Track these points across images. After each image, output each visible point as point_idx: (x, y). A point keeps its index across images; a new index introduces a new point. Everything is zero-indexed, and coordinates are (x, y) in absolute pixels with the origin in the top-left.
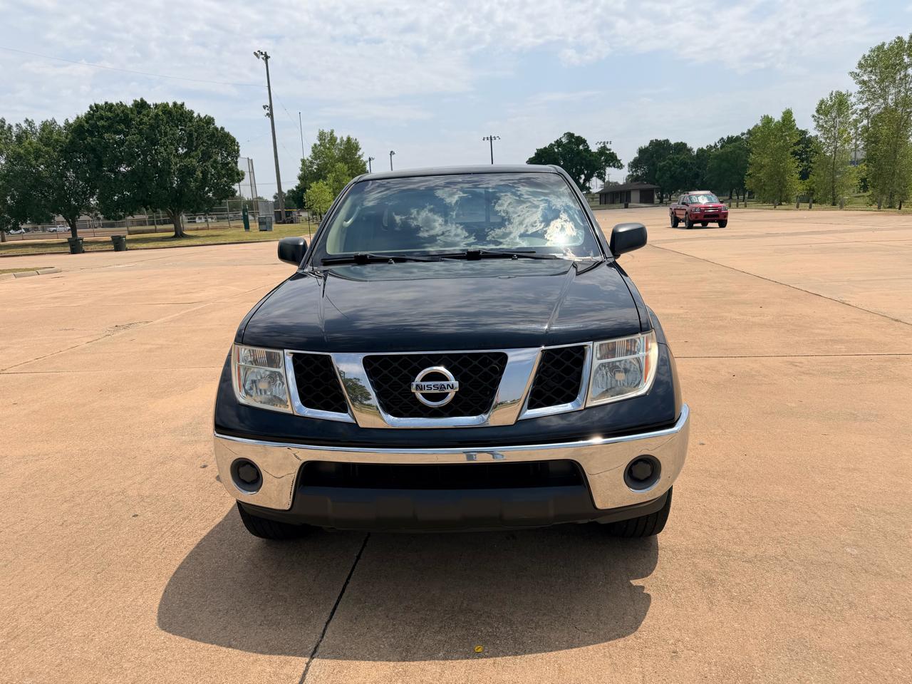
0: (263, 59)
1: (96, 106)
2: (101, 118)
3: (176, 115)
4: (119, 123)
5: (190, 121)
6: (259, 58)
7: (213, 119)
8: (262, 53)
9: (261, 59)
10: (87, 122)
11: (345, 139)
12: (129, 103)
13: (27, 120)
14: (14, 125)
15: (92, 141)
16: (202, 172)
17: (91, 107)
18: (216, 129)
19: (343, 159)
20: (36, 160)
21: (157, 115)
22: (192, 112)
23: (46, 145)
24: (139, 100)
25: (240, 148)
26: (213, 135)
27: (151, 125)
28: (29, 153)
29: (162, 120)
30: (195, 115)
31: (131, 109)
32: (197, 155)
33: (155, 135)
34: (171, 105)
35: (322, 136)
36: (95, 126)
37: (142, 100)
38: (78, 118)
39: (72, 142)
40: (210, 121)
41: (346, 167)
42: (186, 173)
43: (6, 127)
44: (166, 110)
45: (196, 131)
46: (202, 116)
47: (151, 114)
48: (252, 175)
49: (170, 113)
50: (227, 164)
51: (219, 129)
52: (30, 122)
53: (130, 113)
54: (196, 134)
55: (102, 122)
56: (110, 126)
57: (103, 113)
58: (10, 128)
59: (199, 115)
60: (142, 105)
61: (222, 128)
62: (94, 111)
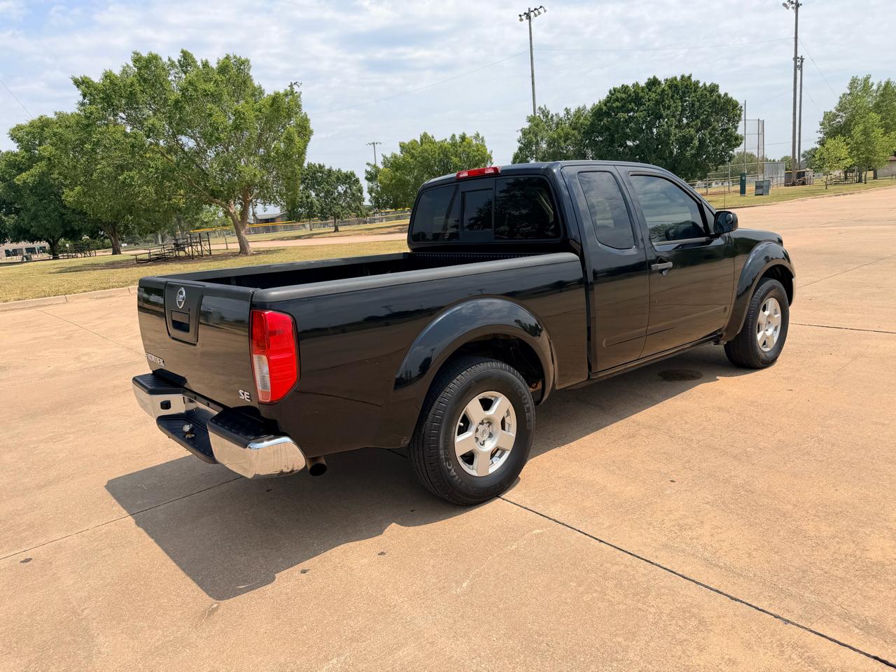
0: (793, 8)
1: (615, 90)
2: (617, 100)
3: (683, 88)
4: (630, 102)
5: (695, 91)
6: (788, 8)
7: (718, 86)
8: (792, 3)
9: (790, 9)
10: (605, 105)
11: (883, 84)
12: (642, 83)
13: (566, 109)
14: (554, 114)
15: (608, 122)
16: (700, 141)
17: (610, 91)
18: (719, 96)
19: (877, 107)
20: (565, 142)
21: (663, 90)
22: (698, 82)
23: (574, 129)
24: (652, 78)
25: (743, 112)
26: (715, 102)
27: (657, 101)
28: (560, 138)
29: (668, 95)
30: (701, 85)
31: (643, 88)
32: (697, 124)
33: (659, 110)
34: (679, 78)
35: (854, 84)
36: (611, 108)
37: (654, 77)
38: (600, 102)
39: (592, 124)
40: (714, 88)
42: (685, 142)
43: (550, 117)
44: (672, 84)
45: (699, 101)
46: (708, 85)
47: (659, 90)
48: (761, 136)
49: (676, 86)
50: (726, 130)
51: (723, 96)
52: (567, 111)
53: (643, 92)
54: (698, 104)
55: (617, 104)
56: (623, 106)
57: (619, 95)
58: (552, 117)
59: (705, 85)
60: (653, 83)
61: (726, 94)
62: (613, 94)
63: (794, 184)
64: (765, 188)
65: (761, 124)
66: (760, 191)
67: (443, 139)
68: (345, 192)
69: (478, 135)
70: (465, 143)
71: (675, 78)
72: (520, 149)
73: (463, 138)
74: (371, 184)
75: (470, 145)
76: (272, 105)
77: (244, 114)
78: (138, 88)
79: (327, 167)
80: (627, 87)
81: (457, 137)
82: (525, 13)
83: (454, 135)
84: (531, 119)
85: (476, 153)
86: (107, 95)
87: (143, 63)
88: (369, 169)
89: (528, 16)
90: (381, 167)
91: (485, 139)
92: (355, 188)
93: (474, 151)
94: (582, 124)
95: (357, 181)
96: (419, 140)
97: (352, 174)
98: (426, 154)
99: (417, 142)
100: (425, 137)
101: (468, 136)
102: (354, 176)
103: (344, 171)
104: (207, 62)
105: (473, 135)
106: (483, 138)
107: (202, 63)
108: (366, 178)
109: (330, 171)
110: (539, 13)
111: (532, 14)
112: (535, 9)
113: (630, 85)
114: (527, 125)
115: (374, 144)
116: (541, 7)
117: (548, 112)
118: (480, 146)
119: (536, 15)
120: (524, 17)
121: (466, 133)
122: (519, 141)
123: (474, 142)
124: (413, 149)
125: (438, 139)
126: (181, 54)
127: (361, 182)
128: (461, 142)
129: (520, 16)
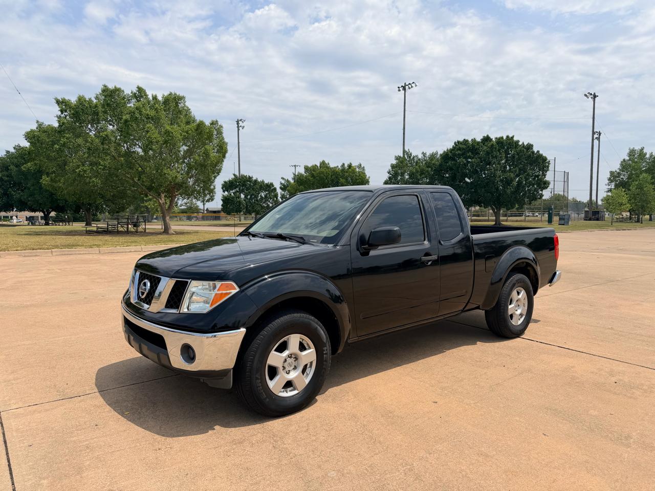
0: (592, 98)
1: (458, 142)
2: (459, 149)
3: (507, 144)
4: (468, 151)
5: (516, 147)
6: (588, 98)
7: (532, 146)
8: (591, 94)
9: (590, 98)
10: (451, 152)
12: (479, 139)
13: (423, 153)
15: (452, 164)
16: (518, 183)
17: (455, 143)
18: (533, 152)
21: (493, 145)
22: (518, 141)
23: (428, 167)
24: (486, 136)
25: (550, 165)
26: (530, 156)
27: (487, 152)
28: (417, 172)
29: (496, 148)
30: (520, 143)
31: (478, 142)
32: (516, 171)
33: (489, 158)
34: (505, 138)
35: (632, 153)
36: (454, 155)
37: (488, 136)
38: (447, 150)
39: (440, 165)
40: (530, 147)
41: (650, 177)
42: (507, 182)
43: (412, 158)
44: (500, 141)
45: (518, 154)
46: (525, 144)
47: (490, 145)
48: (566, 183)
49: (502, 143)
50: (538, 176)
51: (535, 152)
52: (424, 154)
53: (478, 145)
54: (517, 156)
55: (459, 152)
56: (463, 154)
57: (461, 146)
58: (413, 158)
59: (523, 143)
60: (487, 139)
61: (538, 152)
62: (456, 145)
63: (590, 220)
64: (566, 220)
65: (566, 175)
66: (562, 222)
67: (336, 166)
68: (266, 196)
69: (360, 165)
70: (350, 170)
71: (502, 138)
72: (390, 178)
73: (350, 166)
74: (283, 192)
75: (354, 171)
76: (197, 130)
77: (172, 133)
78: (100, 109)
79: (254, 178)
80: (467, 141)
81: (346, 165)
82: (402, 86)
83: (344, 164)
84: (397, 158)
85: (357, 178)
86: (77, 113)
87: (109, 93)
88: (283, 182)
89: (404, 89)
90: (292, 181)
91: (365, 168)
92: (273, 194)
93: (356, 176)
94: (433, 164)
95: (275, 189)
96: (319, 165)
97: (272, 184)
98: (322, 175)
99: (317, 166)
100: (323, 163)
101: (353, 165)
102: (273, 186)
103: (266, 182)
104: (156, 96)
105: (357, 164)
106: (364, 167)
107: (152, 96)
108: (281, 188)
109: (256, 181)
110: (412, 87)
111: (407, 87)
112: (409, 84)
113: (470, 140)
114: (394, 162)
115: (295, 166)
116: (413, 83)
117: (411, 154)
118: (361, 173)
119: (409, 88)
120: (401, 89)
121: (352, 163)
122: (389, 173)
123: (357, 170)
124: (314, 171)
125: (332, 165)
126: (137, 89)
127: (277, 191)
128: (348, 169)
129: (399, 87)
